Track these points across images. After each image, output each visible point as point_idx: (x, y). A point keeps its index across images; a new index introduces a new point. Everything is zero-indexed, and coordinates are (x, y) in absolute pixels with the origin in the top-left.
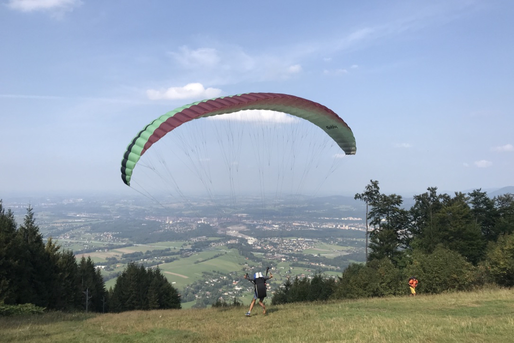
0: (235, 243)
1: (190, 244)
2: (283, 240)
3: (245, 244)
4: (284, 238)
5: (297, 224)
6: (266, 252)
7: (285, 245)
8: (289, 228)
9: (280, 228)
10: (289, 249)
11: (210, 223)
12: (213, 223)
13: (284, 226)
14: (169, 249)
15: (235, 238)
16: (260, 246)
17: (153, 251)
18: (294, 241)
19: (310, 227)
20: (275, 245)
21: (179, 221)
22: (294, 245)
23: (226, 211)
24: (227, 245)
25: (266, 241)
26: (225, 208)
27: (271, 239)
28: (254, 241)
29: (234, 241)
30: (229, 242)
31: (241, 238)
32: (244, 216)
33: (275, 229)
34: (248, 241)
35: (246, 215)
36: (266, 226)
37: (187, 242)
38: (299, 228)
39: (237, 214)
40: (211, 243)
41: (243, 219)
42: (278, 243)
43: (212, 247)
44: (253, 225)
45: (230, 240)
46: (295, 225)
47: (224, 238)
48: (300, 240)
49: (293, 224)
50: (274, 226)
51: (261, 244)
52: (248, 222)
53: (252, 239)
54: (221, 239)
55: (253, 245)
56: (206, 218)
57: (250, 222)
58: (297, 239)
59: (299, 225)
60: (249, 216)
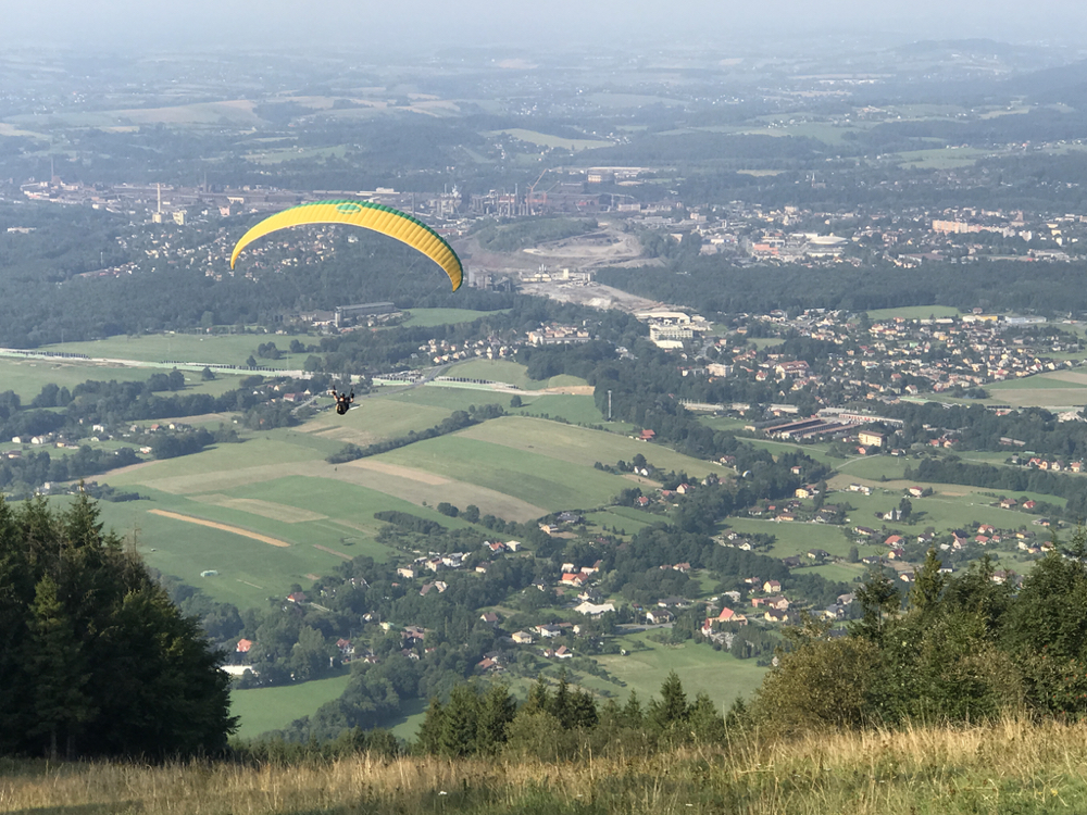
0: (573, 345)
1: (297, 348)
2: (868, 324)
3: (633, 346)
4: (871, 314)
5: (957, 227)
6: (764, 395)
7: (879, 356)
8: (909, 250)
9: (851, 249)
10: (906, 381)
13: (877, 239)
14: (176, 380)
15: (573, 313)
16: (726, 358)
17: (81, 389)
18: (933, 328)
19: (1035, 244)
20: (814, 354)
21: (225, 212)
22: (937, 355)
23: (511, 149)
24: (526, 354)
25: (761, 331)
26: (508, 132)
27: (792, 317)
28: (690, 335)
29: (563, 329)
30: (535, 339)
31: (610, 311)
32: (631, 179)
33: (817, 258)
34: (655, 330)
35: (639, 169)
36: (766, 239)
37: (281, 339)
38: (968, 251)
39: (583, 166)
40: (427, 344)
41: (617, 199)
42: (836, 341)
43: (434, 364)
44: (679, 237)
45: (541, 327)
46: (942, 234)
47: (506, 311)
48: (977, 321)
49: (931, 227)
50: (814, 237)
51: (732, 348)
52: (649, 214)
53: (674, 320)
54: (488, 320)
55: (684, 356)
56: (391, 191)
57: (666, 216)
58: (957, 316)
59: (972, 233)
60: (660, 181)
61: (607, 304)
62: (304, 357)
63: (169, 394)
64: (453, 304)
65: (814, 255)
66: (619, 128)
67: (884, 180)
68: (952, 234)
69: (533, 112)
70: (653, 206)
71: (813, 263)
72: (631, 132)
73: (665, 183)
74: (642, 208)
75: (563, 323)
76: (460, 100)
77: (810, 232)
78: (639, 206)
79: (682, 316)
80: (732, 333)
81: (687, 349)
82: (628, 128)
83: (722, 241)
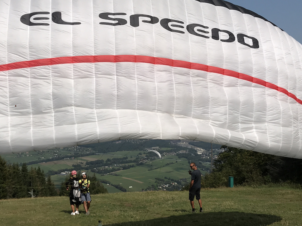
0: (185, 154)
1: (144, 153)
16: (208, 156)
24: (178, 155)
25: (214, 152)
28: (203, 152)
34: (198, 151)
37: (142, 152)
43: (164, 156)
47: (175, 148)
54: (173, 150)
55: (202, 155)
61: (190, 147)
62: (146, 155)
63: (126, 160)
64: (168, 147)
79: (202, 149)
80: (209, 152)
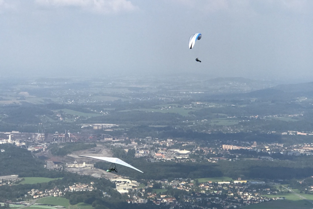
0: (87, 192)
2: (198, 184)
3: (109, 192)
4: (200, 180)
5: (231, 147)
8: (213, 156)
9: (191, 156)
11: (28, 144)
12: (35, 145)
13: (202, 152)
15: (86, 179)
16: (145, 197)
18: (223, 185)
19: (261, 154)
20: (178, 195)
22: (224, 196)
23: (63, 116)
24: (69, 195)
26: (62, 110)
27: (170, 181)
28: (131, 187)
29: (83, 185)
30: (72, 189)
31: (101, 179)
32: (109, 128)
33: (179, 159)
34: (118, 186)
35: (112, 125)
36: (160, 151)
38: (236, 156)
39: (91, 123)
40: (31, 191)
41: (103, 136)
42: (186, 190)
43: (33, 199)
44: (127, 150)
45: (74, 185)
46: (226, 150)
47: (61, 179)
48: (239, 183)
49: (222, 147)
50: (178, 151)
51: (147, 193)
52: (116, 142)
53: (125, 182)
54: (54, 182)
55: (129, 196)
56: (18, 132)
57: (122, 143)
58: (232, 181)
59: (237, 149)
60: (120, 129)
61: (99, 176)
64: (41, 176)
65: (178, 158)
66: (105, 109)
67: (204, 130)
68: (229, 150)
69: (72, 102)
70: (117, 139)
71: (178, 161)
72: (109, 111)
73: (122, 130)
74: (113, 140)
75: (82, 183)
76: (44, 98)
77: (177, 149)
78: (112, 139)
79: (128, 181)
80: (147, 187)
81: (130, 193)
82: (108, 109)
83: (143, 152)
